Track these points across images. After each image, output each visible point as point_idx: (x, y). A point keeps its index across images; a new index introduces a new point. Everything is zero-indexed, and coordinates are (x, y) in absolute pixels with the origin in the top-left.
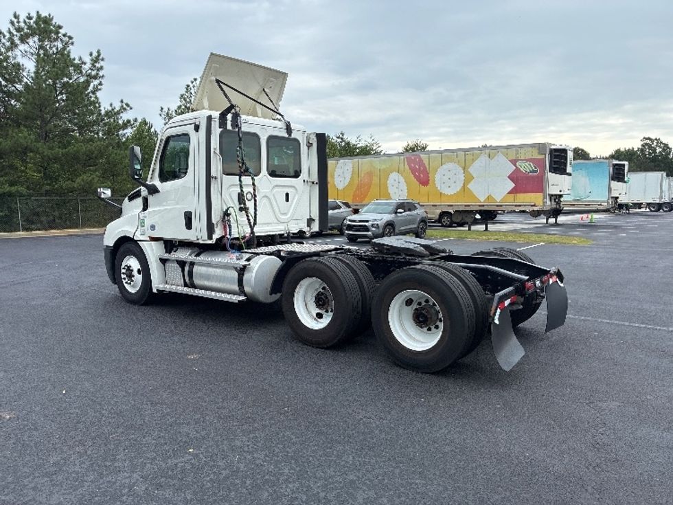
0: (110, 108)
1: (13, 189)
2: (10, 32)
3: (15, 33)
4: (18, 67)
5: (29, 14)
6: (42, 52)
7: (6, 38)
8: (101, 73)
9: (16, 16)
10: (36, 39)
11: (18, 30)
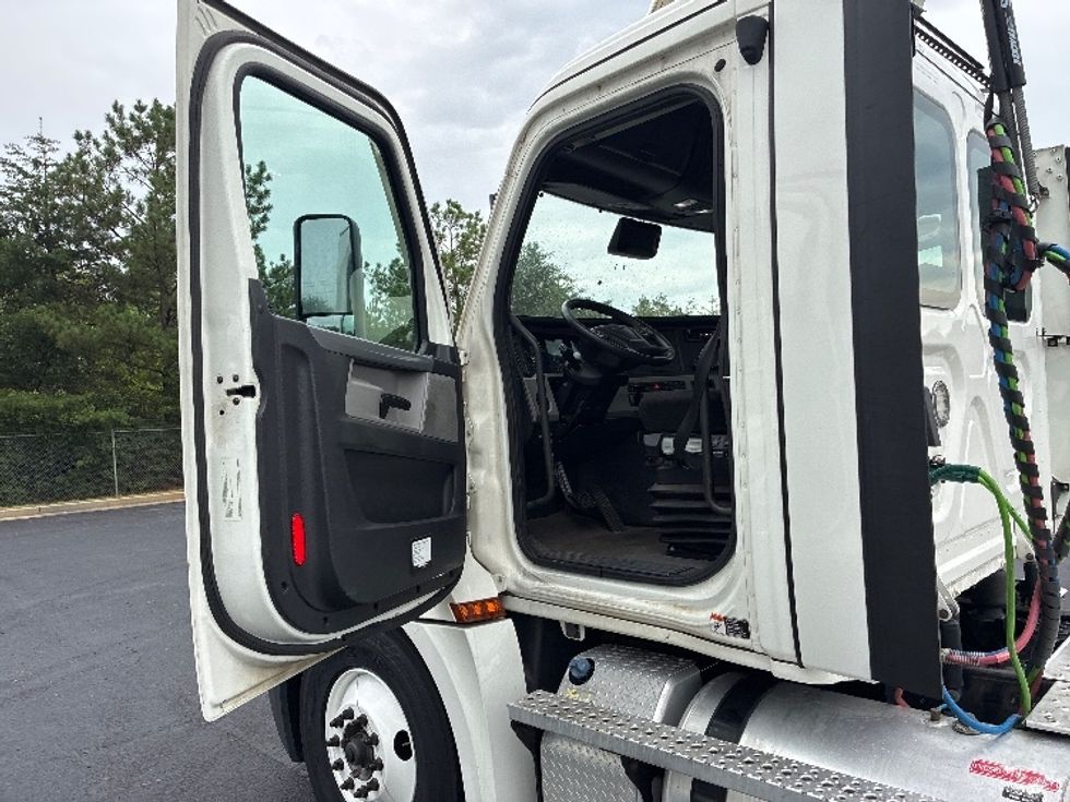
0: (280, 263)
1: (103, 415)
2: (106, 137)
3: (116, 139)
4: (118, 197)
5: (139, 102)
6: (162, 168)
7: (102, 148)
8: (266, 203)
9: (117, 108)
10: (153, 147)
11: (122, 132)
